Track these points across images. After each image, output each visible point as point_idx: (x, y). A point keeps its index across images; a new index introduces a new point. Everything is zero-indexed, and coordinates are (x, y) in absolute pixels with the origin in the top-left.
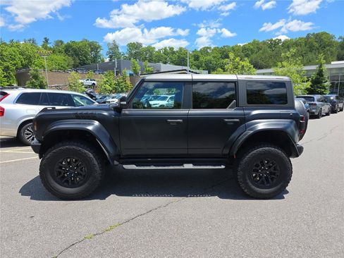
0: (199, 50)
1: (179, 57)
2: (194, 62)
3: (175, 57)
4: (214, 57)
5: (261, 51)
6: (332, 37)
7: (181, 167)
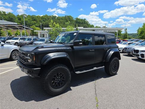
0: (20, 15)
1: (9, 17)
2: (18, 21)
3: (7, 17)
4: (29, 20)
5: (49, 20)
6: (73, 18)
7: (93, 69)
